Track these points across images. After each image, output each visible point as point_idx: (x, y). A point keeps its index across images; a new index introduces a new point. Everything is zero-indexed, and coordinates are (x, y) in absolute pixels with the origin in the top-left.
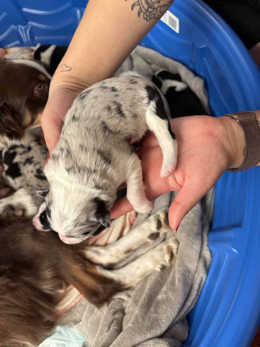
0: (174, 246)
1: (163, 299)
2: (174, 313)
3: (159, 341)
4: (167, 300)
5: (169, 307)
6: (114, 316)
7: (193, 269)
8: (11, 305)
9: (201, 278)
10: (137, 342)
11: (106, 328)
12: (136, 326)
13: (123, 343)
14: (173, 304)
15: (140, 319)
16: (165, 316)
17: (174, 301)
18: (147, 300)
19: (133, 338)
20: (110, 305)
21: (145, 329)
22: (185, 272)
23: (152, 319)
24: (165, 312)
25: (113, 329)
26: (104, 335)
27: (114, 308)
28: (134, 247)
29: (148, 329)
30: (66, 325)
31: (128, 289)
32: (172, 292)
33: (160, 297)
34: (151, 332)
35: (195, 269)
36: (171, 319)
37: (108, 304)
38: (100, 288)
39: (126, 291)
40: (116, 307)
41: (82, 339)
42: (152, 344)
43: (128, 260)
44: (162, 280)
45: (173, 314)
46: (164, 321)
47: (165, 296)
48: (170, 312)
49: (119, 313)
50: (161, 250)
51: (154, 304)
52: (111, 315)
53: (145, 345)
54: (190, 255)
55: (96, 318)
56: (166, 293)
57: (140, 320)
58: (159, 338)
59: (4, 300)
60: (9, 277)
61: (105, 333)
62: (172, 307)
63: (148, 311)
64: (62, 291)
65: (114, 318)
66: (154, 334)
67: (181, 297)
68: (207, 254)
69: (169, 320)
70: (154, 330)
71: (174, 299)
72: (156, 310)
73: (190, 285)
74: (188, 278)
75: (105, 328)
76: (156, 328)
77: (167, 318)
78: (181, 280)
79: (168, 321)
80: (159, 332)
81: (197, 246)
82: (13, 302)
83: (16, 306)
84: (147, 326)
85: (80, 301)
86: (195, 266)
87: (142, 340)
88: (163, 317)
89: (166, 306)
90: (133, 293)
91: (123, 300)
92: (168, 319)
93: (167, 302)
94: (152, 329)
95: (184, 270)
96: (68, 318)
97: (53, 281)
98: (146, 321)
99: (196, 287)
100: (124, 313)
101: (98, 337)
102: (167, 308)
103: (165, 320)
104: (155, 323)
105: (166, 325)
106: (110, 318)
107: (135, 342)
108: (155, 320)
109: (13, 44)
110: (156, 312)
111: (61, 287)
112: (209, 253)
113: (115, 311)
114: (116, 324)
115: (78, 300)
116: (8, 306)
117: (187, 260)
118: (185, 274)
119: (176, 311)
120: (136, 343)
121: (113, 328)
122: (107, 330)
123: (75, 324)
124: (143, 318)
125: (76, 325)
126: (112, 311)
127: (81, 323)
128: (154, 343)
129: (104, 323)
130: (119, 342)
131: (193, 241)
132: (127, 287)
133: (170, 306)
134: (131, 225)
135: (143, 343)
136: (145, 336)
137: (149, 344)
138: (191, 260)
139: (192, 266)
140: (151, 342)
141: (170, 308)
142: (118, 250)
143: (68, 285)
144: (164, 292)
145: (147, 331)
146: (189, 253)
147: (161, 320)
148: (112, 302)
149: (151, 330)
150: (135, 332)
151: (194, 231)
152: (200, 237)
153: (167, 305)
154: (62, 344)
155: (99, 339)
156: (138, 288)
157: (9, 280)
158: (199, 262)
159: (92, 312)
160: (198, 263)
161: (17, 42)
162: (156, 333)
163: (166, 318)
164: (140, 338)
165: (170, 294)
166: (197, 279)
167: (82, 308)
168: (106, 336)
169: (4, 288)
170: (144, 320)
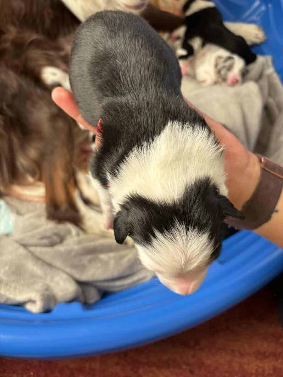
1: (103, 260)
6: (53, 235)
9: (145, 276)
10: (56, 265)
15: (74, 253)
16: (94, 272)
19: (55, 259)
21: (70, 264)
23: (82, 263)
24: (97, 269)
32: (116, 262)
33: (103, 256)
38: (64, 206)
40: (61, 231)
47: (107, 259)
49: (58, 238)
51: (92, 256)
52: (52, 232)
64: (30, 179)
70: (76, 270)
73: (132, 272)
80: (78, 276)
84: (75, 263)
96: (15, 203)
98: (76, 259)
100: (62, 241)
110: (90, 261)
111: (33, 175)
113: (57, 233)
122: (39, 238)
129: (42, 232)
136: (65, 267)
143: (40, 179)
153: (102, 266)
156: (91, 237)
159: (39, 216)
164: (60, 264)
165: (112, 262)
167: (33, 208)
170: (75, 257)
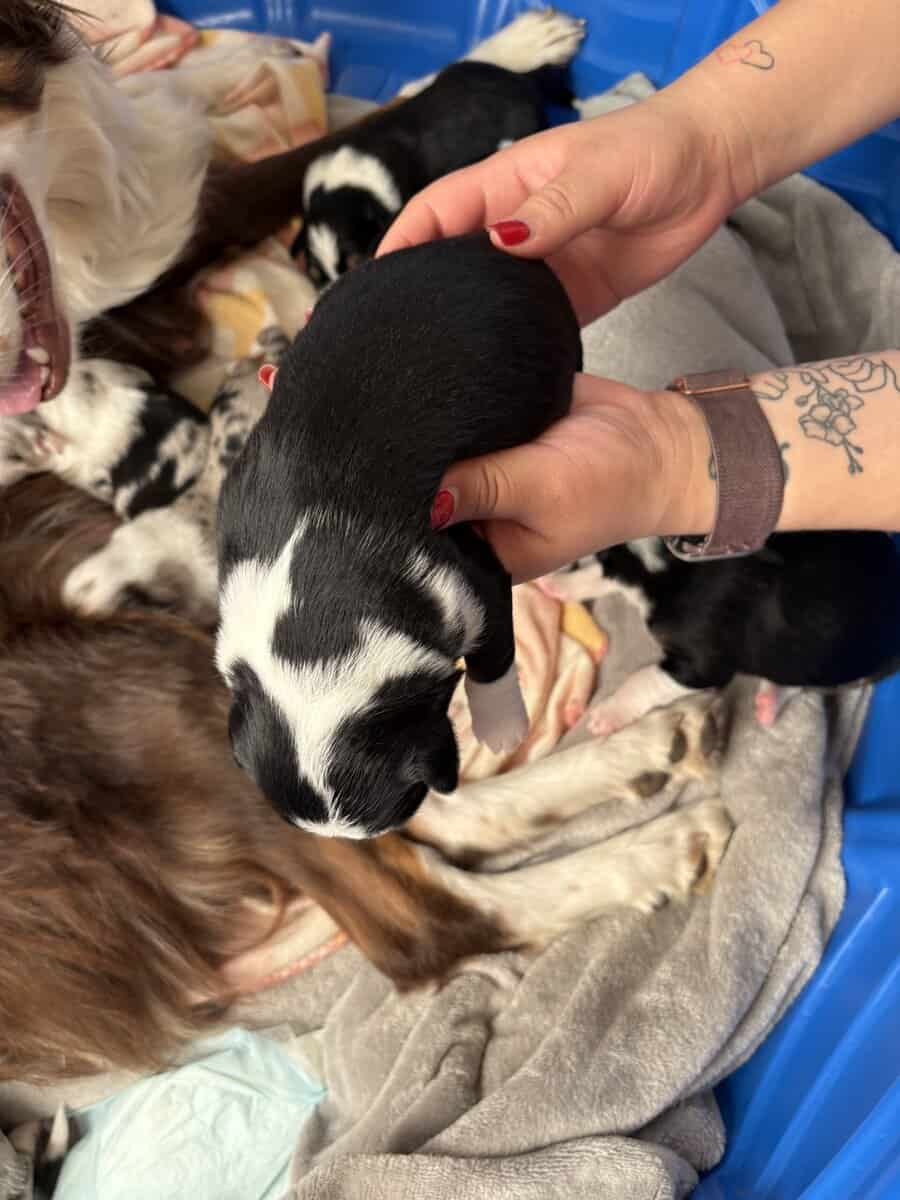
0: (715, 835)
1: (656, 1007)
2: (695, 1066)
3: (630, 1148)
4: (675, 1013)
5: (680, 1040)
6: (455, 1032)
7: (776, 928)
8: (57, 928)
9: (800, 964)
10: (551, 1136)
11: (426, 1069)
12: (554, 1083)
13: (499, 1131)
14: (693, 1034)
15: (568, 1057)
16: (662, 1069)
17: (700, 1025)
18: (598, 1000)
19: (539, 1122)
20: (447, 991)
21: (586, 1100)
22: (748, 930)
23: (611, 1069)
24: (662, 1054)
25: (450, 1074)
26: (412, 1089)
27: (462, 1004)
28: (568, 810)
29: (594, 1099)
30: (265, 1032)
31: (517, 949)
32: (695, 989)
33: (645, 998)
34: (606, 1114)
35: (785, 927)
36: (680, 1085)
37: (441, 987)
39: (510, 955)
40: (467, 1003)
41: (315, 1094)
42: (605, 1154)
43: (537, 848)
44: (654, 941)
45: (689, 1067)
46: (656, 1084)
47: (665, 997)
48: (682, 1059)
49: (477, 1026)
50: (668, 841)
51: (620, 1019)
52: (446, 1023)
53: (577, 1151)
54: (775, 874)
55: (385, 1027)
56: (670, 989)
57: (569, 1063)
58: (630, 1139)
59: (37, 904)
60: (72, 831)
61: (420, 1085)
62: (690, 1043)
63: (601, 1036)
65: (457, 1039)
66: (612, 1120)
67: (726, 1013)
68: (833, 884)
69: (674, 1085)
70: (615, 1107)
71: (698, 1017)
72: (630, 1038)
73: (760, 979)
74: (757, 956)
75: (420, 1067)
76: (624, 1103)
77: (668, 1078)
78: (731, 955)
79: (669, 1088)
80: (632, 1119)
81: (804, 850)
82: (68, 920)
83: (73, 935)
84: (595, 1088)
85: (327, 956)
86: (788, 915)
87: (569, 1135)
88: (653, 1069)
89: (669, 1035)
90: (531, 967)
91: (494, 984)
92: (671, 1081)
93: (671, 1021)
94: (611, 1103)
95: (746, 922)
96: (270, 1007)
97: (226, 873)
98: (591, 1070)
99: (778, 990)
100: (490, 1032)
101: (390, 1094)
102: (669, 1043)
103: (660, 1081)
104: (623, 1084)
105: (659, 1102)
106: (443, 1035)
107: (543, 1136)
108: (623, 1075)
109: (229, 17)
110: (629, 1047)
112: (842, 884)
113: (462, 1013)
114: (461, 1059)
115: (323, 952)
116: (44, 928)
117: (764, 892)
118: (748, 937)
119: (703, 1057)
120: (547, 1140)
121: (450, 1070)
122: (426, 1075)
123: (297, 1035)
124: (581, 1056)
125: (302, 1039)
126: (453, 1012)
127: (319, 1035)
128: (611, 1151)
129: (421, 1047)
130: (484, 1124)
131: (796, 828)
132: (515, 941)
133: (683, 1037)
134: (564, 729)
135: (569, 1144)
136: (580, 1124)
137: (594, 1153)
138: (774, 892)
139: (777, 918)
140: (599, 1147)
141: (682, 1045)
142: (510, 808)
143: (290, 894)
144: (665, 986)
145: (591, 1106)
146: (774, 866)
147: (643, 1079)
148: (456, 983)
149: (606, 1105)
150: (549, 1101)
151: (801, 792)
152: (817, 820)
153: (670, 1031)
154: (240, 1098)
155: (393, 1103)
156: (556, 951)
157: (68, 840)
158: (803, 910)
159: (371, 1004)
160: (798, 911)
161: (245, 15)
162: (618, 1122)
163: (662, 1075)
164: (562, 1126)
165: (685, 995)
166: (787, 963)
167: (330, 983)
168: (422, 1096)
169: (46, 865)
170: (583, 1064)
